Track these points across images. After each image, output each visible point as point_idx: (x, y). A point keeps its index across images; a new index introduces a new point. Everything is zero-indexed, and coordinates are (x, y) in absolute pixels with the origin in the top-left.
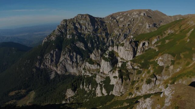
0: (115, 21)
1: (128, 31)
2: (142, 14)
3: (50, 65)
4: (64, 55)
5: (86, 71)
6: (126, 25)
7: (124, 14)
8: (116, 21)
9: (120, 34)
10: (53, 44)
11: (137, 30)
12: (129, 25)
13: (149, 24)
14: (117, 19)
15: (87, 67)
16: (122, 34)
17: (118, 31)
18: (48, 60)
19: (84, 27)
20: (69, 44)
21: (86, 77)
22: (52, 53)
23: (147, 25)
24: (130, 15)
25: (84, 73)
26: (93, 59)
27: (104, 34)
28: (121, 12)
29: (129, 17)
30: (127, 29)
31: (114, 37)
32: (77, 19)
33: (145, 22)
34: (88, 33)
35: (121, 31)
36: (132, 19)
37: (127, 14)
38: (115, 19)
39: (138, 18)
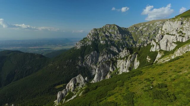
3: (91, 64)
4: (103, 56)
10: (91, 48)
18: (89, 59)
19: (113, 35)
20: (104, 48)
22: (92, 54)
24: (153, 25)
27: (131, 42)
28: (142, 23)
29: (151, 27)
32: (105, 29)
34: (118, 40)
36: (157, 28)
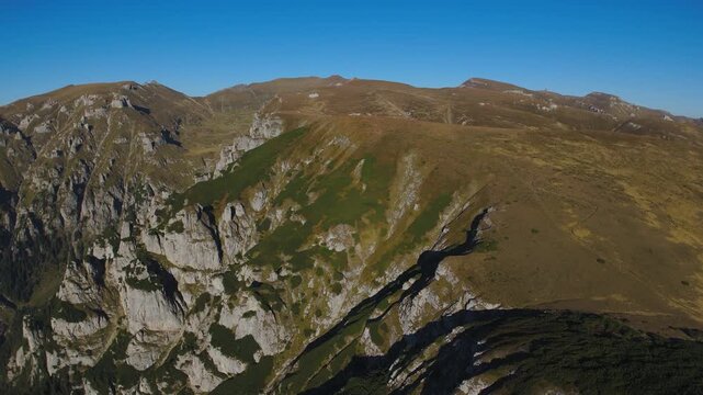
0: (18, 136)
1: (83, 169)
2: (117, 104)
5: (63, 352)
6: (66, 149)
7: (41, 107)
8: (24, 137)
9: (56, 188)
11: (113, 161)
12: (78, 148)
13: (151, 138)
14: (20, 127)
15: (62, 336)
16: (63, 185)
17: (44, 176)
21: (71, 372)
23: (146, 141)
25: (59, 363)
26: (75, 300)
30: (77, 165)
31: (35, 201)
33: (132, 132)
35: (53, 173)
37: (56, 107)
38: (15, 130)
39: (104, 120)
